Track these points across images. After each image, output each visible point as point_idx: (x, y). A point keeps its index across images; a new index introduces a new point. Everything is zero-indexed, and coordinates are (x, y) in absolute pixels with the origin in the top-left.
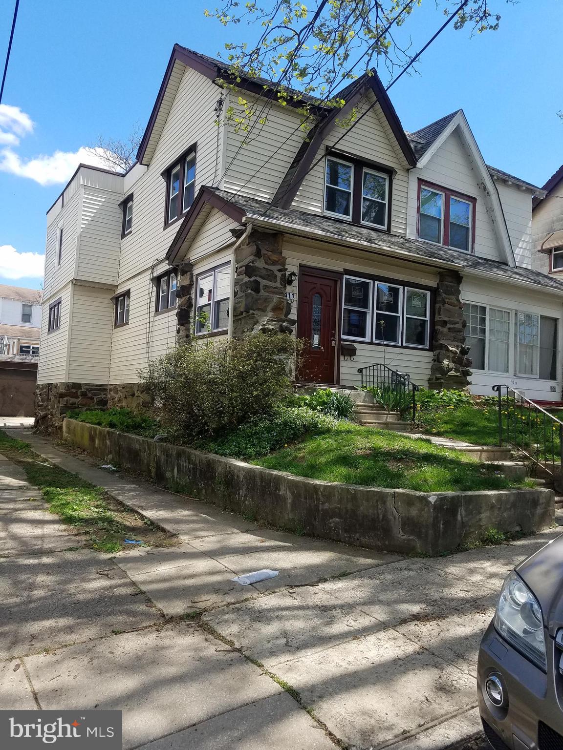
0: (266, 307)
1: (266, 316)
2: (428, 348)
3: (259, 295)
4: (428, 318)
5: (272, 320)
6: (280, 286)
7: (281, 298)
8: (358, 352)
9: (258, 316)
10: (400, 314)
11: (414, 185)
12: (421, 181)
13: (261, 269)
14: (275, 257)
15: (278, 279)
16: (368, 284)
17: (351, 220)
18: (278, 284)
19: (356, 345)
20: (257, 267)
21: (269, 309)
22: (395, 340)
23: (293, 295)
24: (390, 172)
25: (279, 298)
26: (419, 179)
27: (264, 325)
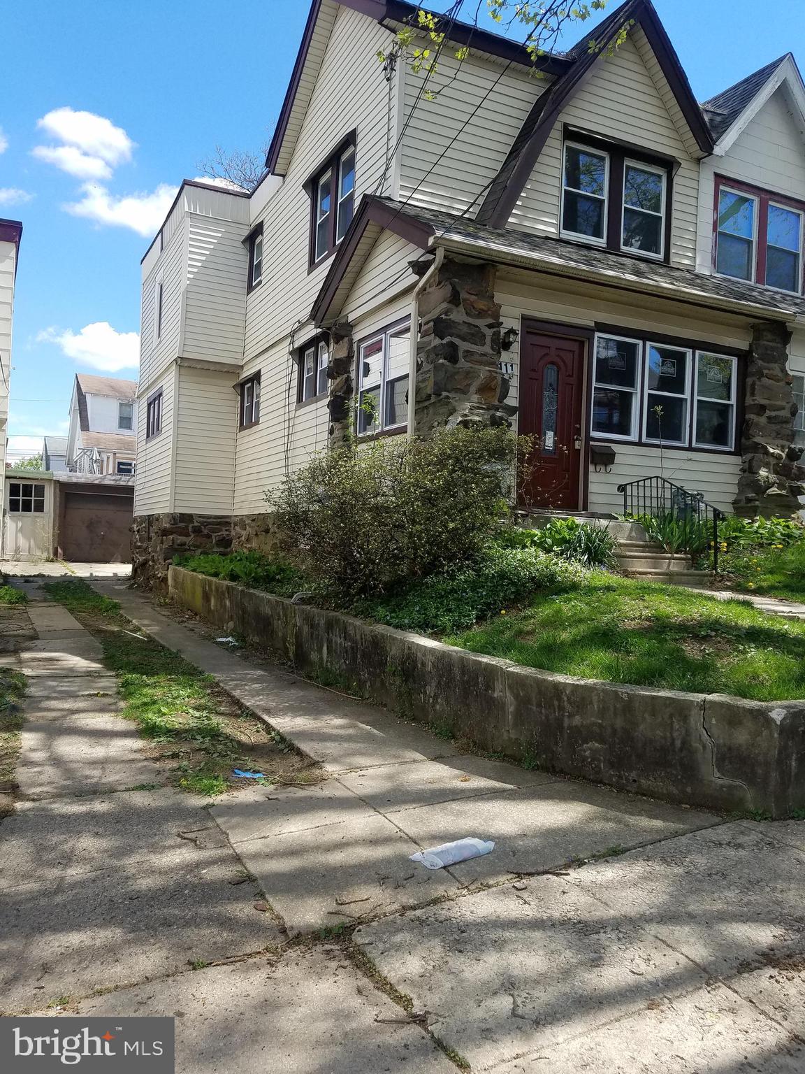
0: (469, 385)
1: (469, 400)
2: (733, 450)
3: (457, 366)
4: (733, 401)
5: (479, 408)
6: (490, 351)
7: (494, 371)
8: (617, 459)
9: (456, 401)
10: (687, 395)
11: (708, 186)
12: (720, 178)
13: (459, 324)
14: (481, 305)
15: (488, 340)
16: (635, 345)
17: (605, 246)
18: (487, 349)
19: (615, 447)
20: (453, 322)
21: (473, 389)
22: (678, 437)
23: (512, 366)
24: (668, 164)
25: (489, 371)
26: (717, 175)
27: (466, 415)
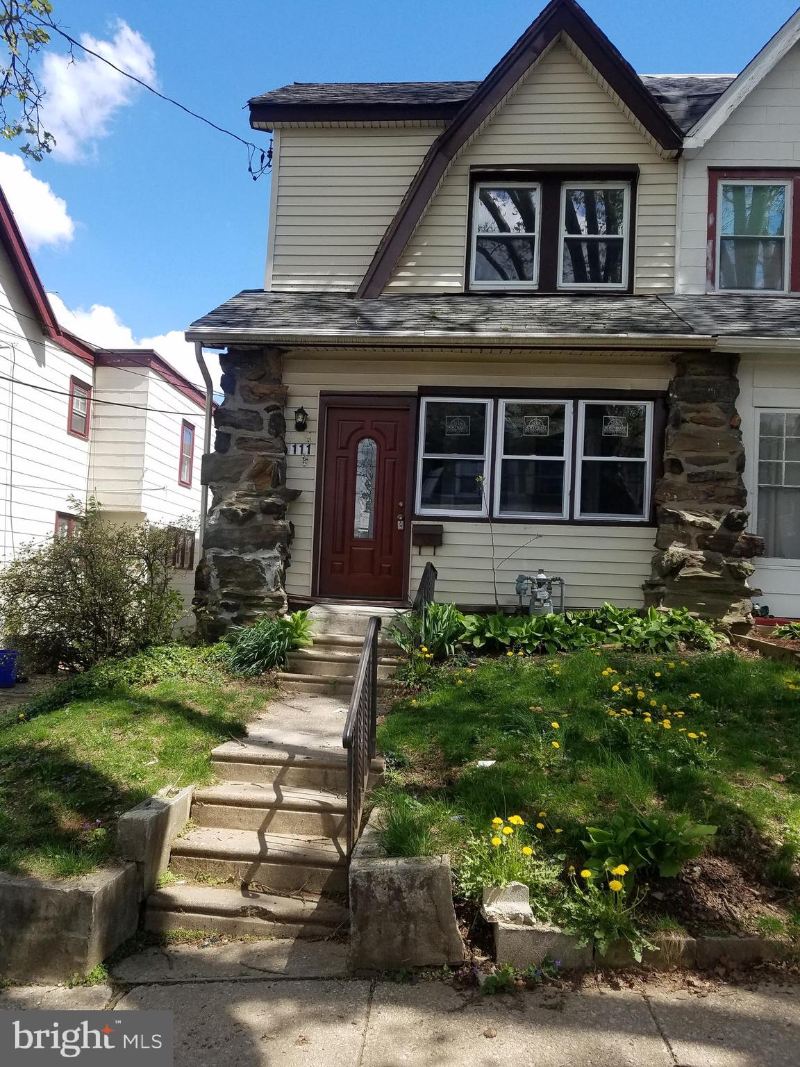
0: (240, 473)
1: (236, 489)
2: (646, 518)
3: (228, 454)
4: (647, 457)
5: (246, 495)
6: (268, 436)
7: (268, 456)
9: (222, 490)
10: (566, 457)
13: (234, 412)
14: (264, 388)
15: (266, 424)
16: (484, 406)
17: (536, 288)
18: (265, 434)
19: (447, 526)
20: (229, 410)
21: (244, 476)
22: (557, 507)
23: (309, 447)
25: (263, 456)
26: (712, 170)
27: (231, 504)
